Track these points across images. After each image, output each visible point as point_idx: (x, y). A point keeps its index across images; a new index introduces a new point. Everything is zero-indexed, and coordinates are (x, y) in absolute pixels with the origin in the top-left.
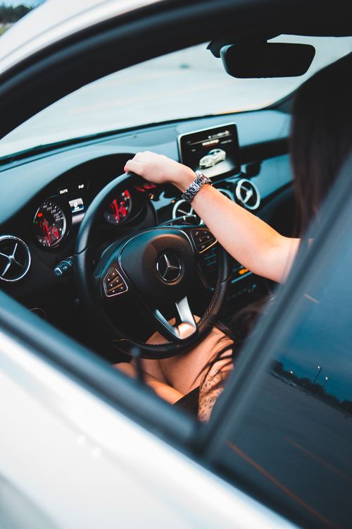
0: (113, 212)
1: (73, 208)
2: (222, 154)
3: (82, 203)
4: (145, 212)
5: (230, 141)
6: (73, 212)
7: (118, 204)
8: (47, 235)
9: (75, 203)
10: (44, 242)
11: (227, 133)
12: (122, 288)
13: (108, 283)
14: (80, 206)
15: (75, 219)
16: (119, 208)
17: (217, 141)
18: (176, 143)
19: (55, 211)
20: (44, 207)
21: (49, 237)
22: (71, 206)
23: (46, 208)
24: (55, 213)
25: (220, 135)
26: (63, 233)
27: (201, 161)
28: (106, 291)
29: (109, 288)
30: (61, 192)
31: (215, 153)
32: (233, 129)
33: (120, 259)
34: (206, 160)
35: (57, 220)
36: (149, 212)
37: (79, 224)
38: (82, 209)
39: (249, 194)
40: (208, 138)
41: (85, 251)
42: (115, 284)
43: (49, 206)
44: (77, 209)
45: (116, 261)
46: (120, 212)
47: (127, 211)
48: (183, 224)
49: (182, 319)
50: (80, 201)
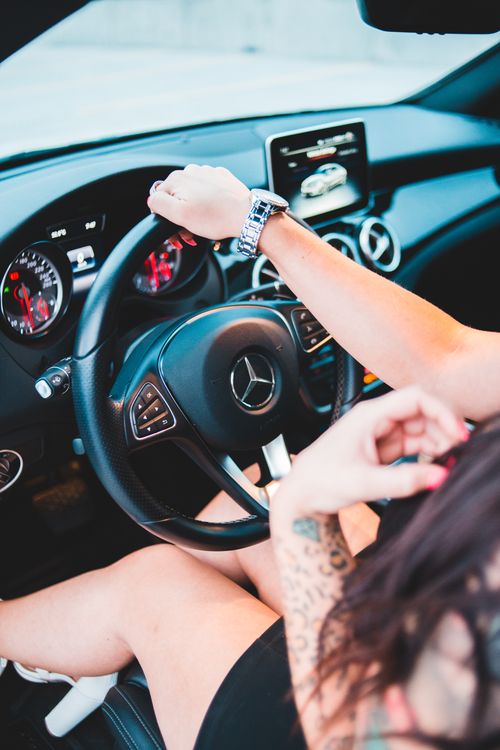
0: (148, 272)
1: (76, 264)
2: (340, 173)
3: (92, 255)
4: (203, 274)
5: (354, 151)
6: (75, 270)
7: (157, 257)
8: (26, 312)
9: (80, 255)
10: (22, 325)
11: (349, 136)
12: (165, 422)
13: (138, 413)
14: (88, 260)
15: (79, 284)
16: (157, 265)
17: (332, 150)
18: (261, 151)
19: (42, 269)
20: (23, 261)
21: (31, 317)
22: (72, 260)
23: (25, 265)
24: (42, 273)
25: (338, 139)
26: (57, 310)
27: (305, 183)
28: (134, 428)
29: (140, 422)
30: (55, 235)
31: (329, 172)
32: (358, 129)
33: (161, 364)
34: (312, 183)
35: (45, 285)
36: (212, 275)
37: (85, 293)
38: (92, 265)
39: (382, 244)
40: (316, 144)
41: (94, 354)
42: (152, 416)
43: (30, 260)
44: (82, 266)
45: (153, 369)
46: (159, 273)
47: (172, 270)
48: (275, 299)
49: (273, 473)
50: (88, 251)
